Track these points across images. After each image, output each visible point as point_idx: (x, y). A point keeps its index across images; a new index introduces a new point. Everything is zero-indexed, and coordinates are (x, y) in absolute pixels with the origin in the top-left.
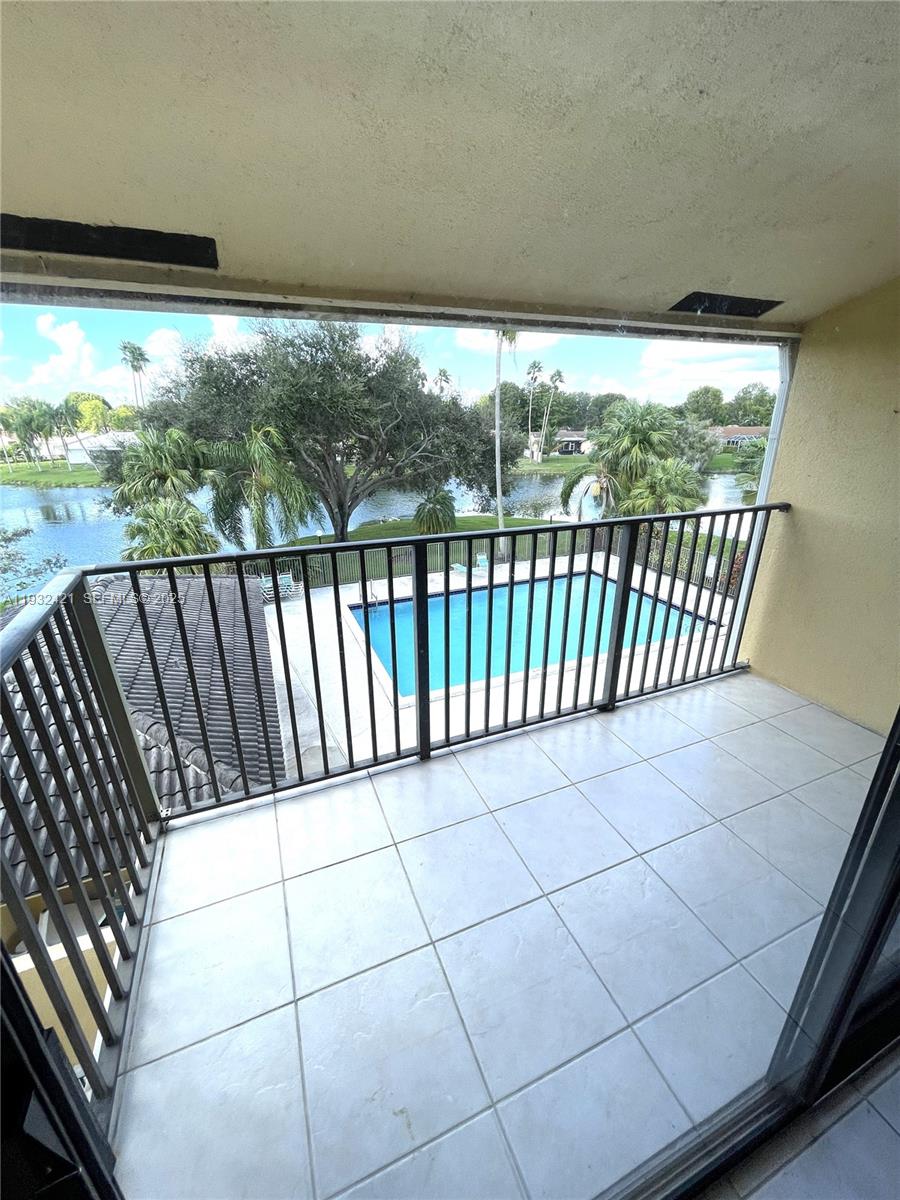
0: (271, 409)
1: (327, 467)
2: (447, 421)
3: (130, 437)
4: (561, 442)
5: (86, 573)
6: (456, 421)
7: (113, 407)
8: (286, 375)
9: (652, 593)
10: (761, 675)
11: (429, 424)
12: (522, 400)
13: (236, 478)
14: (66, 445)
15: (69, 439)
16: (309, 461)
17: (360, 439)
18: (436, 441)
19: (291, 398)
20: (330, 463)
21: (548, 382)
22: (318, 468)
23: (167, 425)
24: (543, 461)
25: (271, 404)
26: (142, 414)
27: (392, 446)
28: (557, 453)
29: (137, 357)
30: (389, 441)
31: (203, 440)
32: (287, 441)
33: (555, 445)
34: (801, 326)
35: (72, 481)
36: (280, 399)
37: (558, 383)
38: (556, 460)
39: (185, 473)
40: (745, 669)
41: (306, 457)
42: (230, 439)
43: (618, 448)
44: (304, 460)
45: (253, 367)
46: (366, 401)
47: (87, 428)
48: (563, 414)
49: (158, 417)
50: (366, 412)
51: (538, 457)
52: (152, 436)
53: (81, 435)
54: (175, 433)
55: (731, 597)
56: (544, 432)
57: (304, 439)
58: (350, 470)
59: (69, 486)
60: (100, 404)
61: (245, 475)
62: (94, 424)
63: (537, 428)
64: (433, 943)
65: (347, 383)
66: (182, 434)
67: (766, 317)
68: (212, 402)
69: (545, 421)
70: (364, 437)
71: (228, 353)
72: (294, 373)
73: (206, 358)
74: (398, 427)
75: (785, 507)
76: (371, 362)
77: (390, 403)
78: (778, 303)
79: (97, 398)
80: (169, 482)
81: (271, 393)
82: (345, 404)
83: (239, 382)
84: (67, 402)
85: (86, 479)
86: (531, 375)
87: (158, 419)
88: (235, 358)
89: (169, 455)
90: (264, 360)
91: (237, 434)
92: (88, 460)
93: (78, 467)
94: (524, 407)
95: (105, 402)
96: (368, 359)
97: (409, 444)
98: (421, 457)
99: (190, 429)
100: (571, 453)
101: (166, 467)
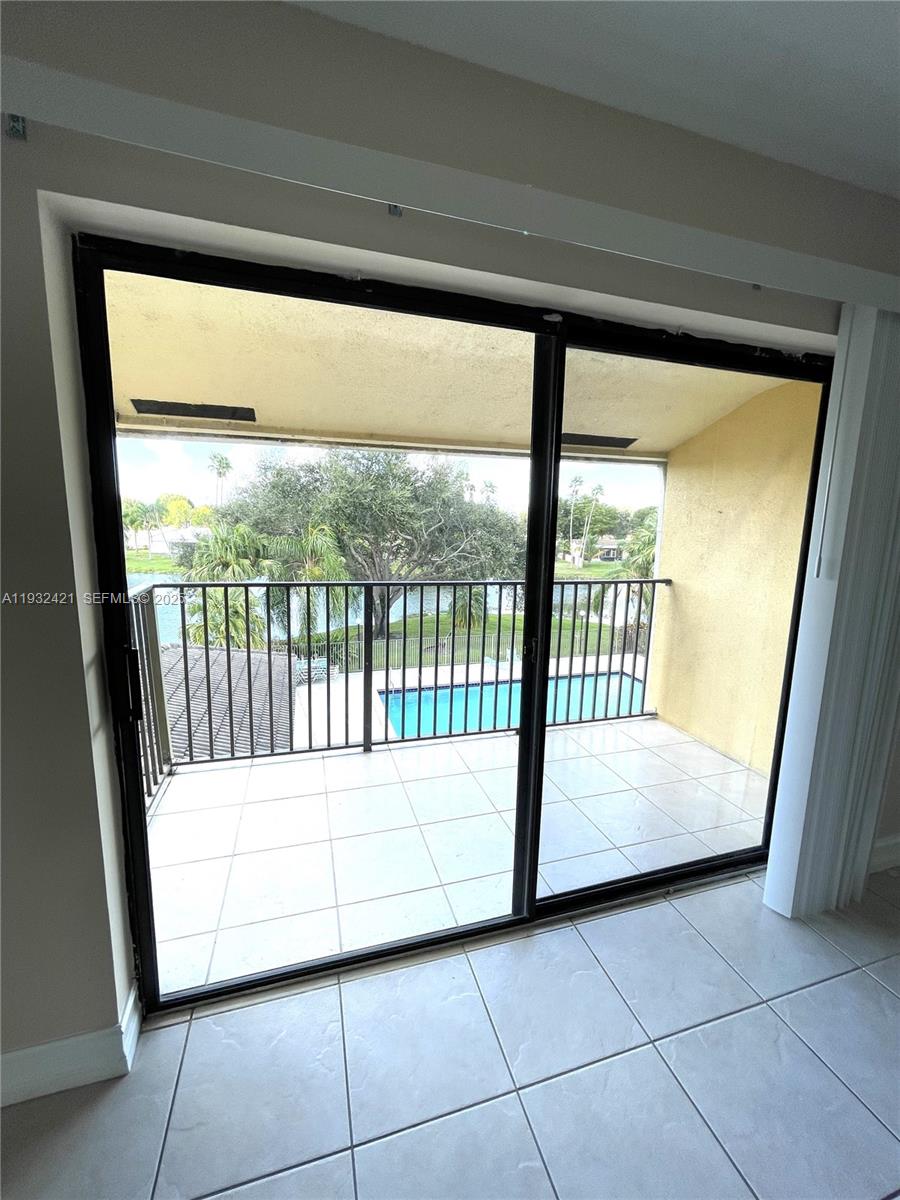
0: (327, 511)
1: (374, 563)
2: (484, 525)
3: (205, 531)
4: (601, 549)
5: (155, 586)
6: (493, 525)
7: (196, 506)
8: (344, 483)
9: (630, 673)
10: (664, 720)
11: (469, 528)
12: (565, 510)
13: (290, 569)
14: (151, 537)
15: (154, 532)
16: (357, 556)
17: (407, 540)
18: (475, 543)
19: (345, 502)
20: (377, 560)
21: (590, 495)
22: (364, 563)
23: (237, 521)
24: (584, 566)
25: (328, 506)
26: (218, 511)
27: (434, 547)
28: (599, 560)
29: (223, 466)
30: (432, 541)
31: (265, 535)
32: (338, 538)
33: (597, 552)
34: (665, 454)
35: (149, 567)
36: (337, 502)
37: (599, 496)
38: (597, 566)
39: (247, 562)
40: (654, 715)
41: (354, 552)
42: (290, 535)
43: (648, 555)
44: (353, 556)
45: (317, 476)
46: (412, 506)
47: (171, 523)
48: (605, 524)
49: (232, 516)
50: (411, 515)
51: (580, 562)
52: (223, 530)
53: (164, 529)
54: (243, 528)
55: (642, 653)
56: (584, 540)
57: (354, 537)
58: (394, 566)
59: (146, 573)
60: (186, 503)
61: (298, 566)
62: (177, 520)
63: (578, 535)
64: (331, 840)
65: (397, 491)
66: (248, 529)
67: (631, 447)
68: (278, 503)
69: (586, 529)
70: (409, 537)
71: (297, 464)
72: (351, 481)
73: (278, 467)
74: (441, 530)
75: (668, 582)
76: (419, 474)
77: (432, 509)
78: (635, 440)
79: (184, 499)
80: (230, 568)
81: (329, 496)
82: (392, 508)
83: (303, 487)
84: (158, 501)
85: (162, 567)
86: (572, 488)
87: (231, 515)
88: (301, 468)
89: (235, 546)
90: (326, 470)
91: (296, 531)
92: (167, 551)
93: (158, 556)
94: (567, 516)
95: (189, 502)
96: (415, 472)
97: (449, 544)
98: (459, 557)
99: (256, 525)
100: (612, 559)
101: (230, 557)
